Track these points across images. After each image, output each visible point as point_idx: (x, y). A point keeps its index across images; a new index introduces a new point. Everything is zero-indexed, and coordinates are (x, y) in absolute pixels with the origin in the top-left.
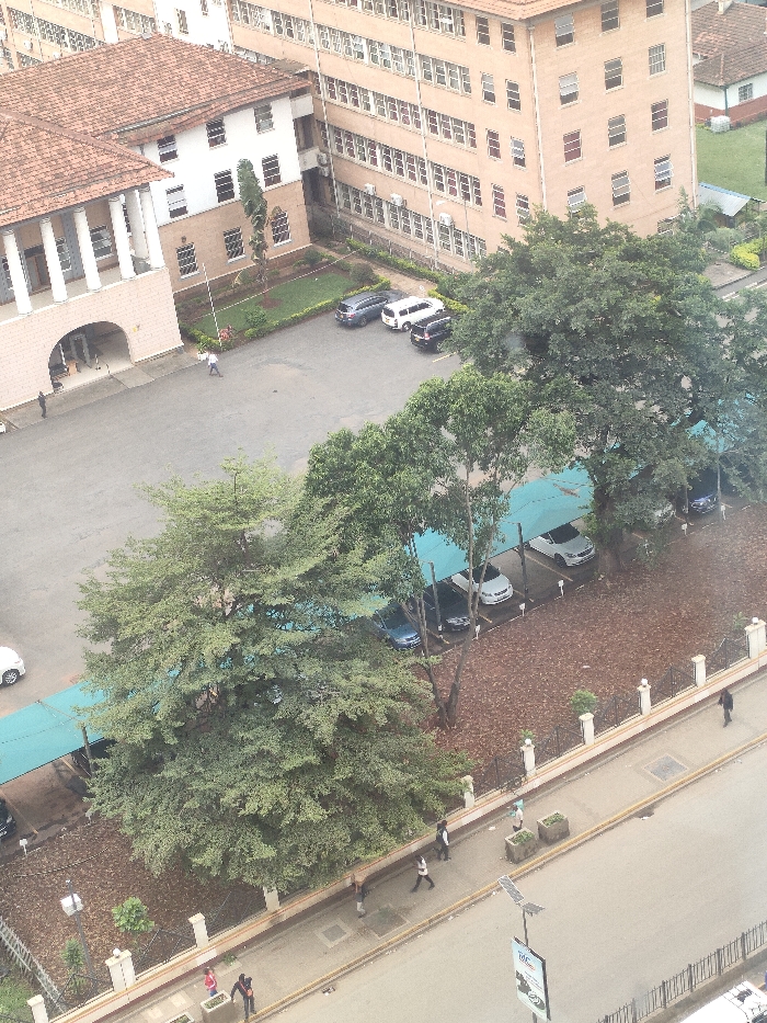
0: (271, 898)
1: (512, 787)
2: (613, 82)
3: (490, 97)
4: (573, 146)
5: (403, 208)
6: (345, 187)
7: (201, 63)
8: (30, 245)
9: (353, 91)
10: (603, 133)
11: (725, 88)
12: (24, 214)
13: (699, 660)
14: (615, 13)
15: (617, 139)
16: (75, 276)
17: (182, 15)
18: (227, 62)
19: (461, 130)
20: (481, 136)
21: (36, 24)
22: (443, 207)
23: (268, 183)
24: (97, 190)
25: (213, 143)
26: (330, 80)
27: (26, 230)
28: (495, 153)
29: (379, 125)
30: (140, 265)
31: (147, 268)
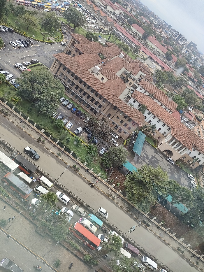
0: (126, 197)
1: (150, 218)
6: (202, 170)
13: (175, 234)
23: (197, 161)
27: (177, 141)
30: (181, 153)
31: (181, 154)
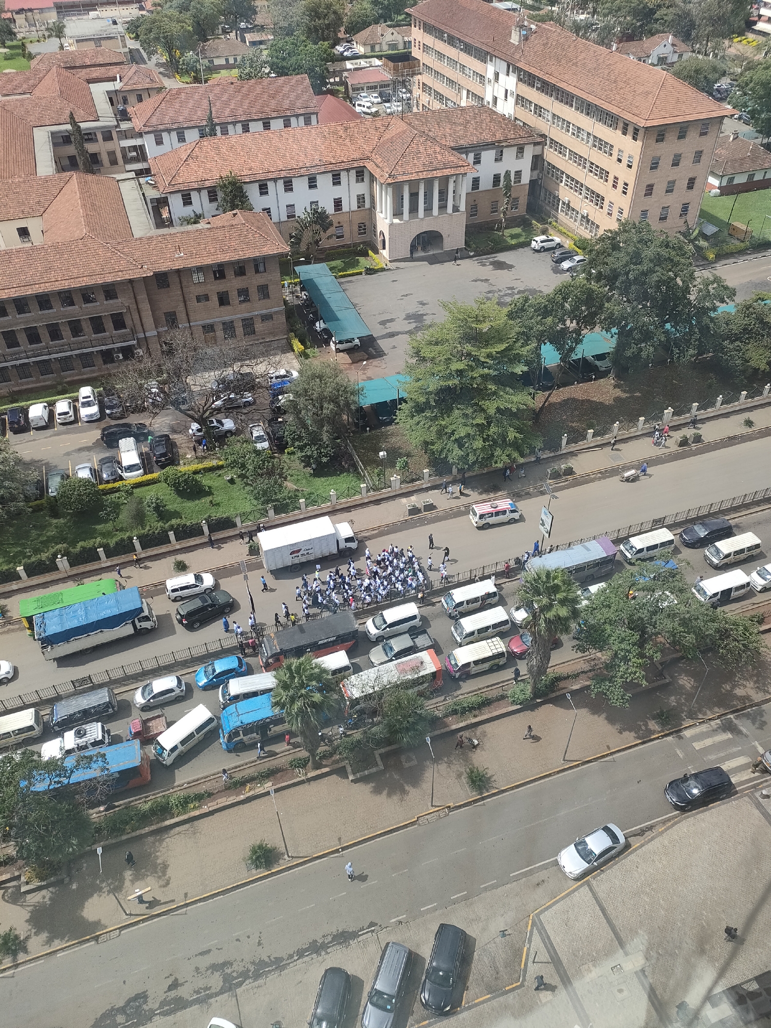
1: (555, 451)
2: (676, 164)
3: (620, 160)
4: (650, 190)
5: (568, 204)
6: (546, 190)
7: (500, 122)
8: (414, 191)
9: (560, 148)
10: (664, 186)
11: (722, 176)
12: (414, 177)
13: (642, 418)
14: (686, 132)
15: (669, 191)
16: (428, 209)
17: (495, 99)
18: (511, 122)
19: (603, 174)
20: (611, 178)
21: (433, 92)
22: (586, 207)
23: (515, 182)
24: (447, 172)
25: (496, 160)
26: (552, 140)
27: (414, 184)
28: (614, 186)
29: (568, 164)
30: (455, 209)
31: (458, 210)
